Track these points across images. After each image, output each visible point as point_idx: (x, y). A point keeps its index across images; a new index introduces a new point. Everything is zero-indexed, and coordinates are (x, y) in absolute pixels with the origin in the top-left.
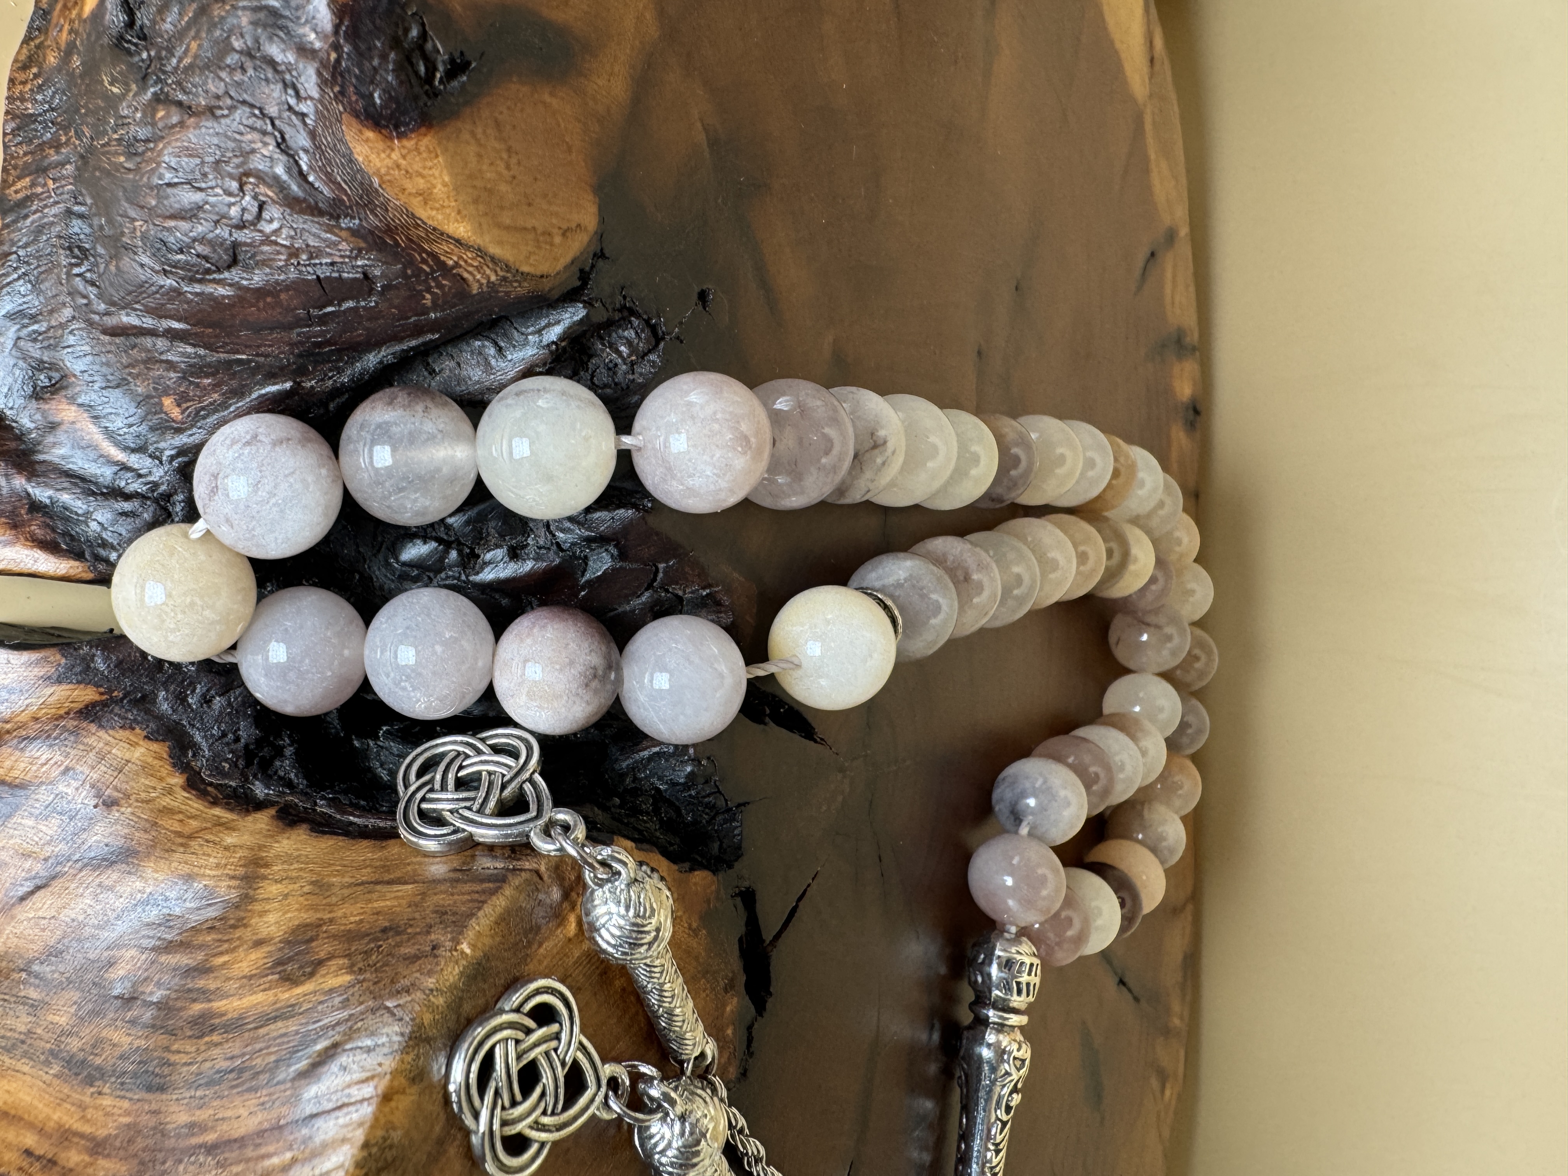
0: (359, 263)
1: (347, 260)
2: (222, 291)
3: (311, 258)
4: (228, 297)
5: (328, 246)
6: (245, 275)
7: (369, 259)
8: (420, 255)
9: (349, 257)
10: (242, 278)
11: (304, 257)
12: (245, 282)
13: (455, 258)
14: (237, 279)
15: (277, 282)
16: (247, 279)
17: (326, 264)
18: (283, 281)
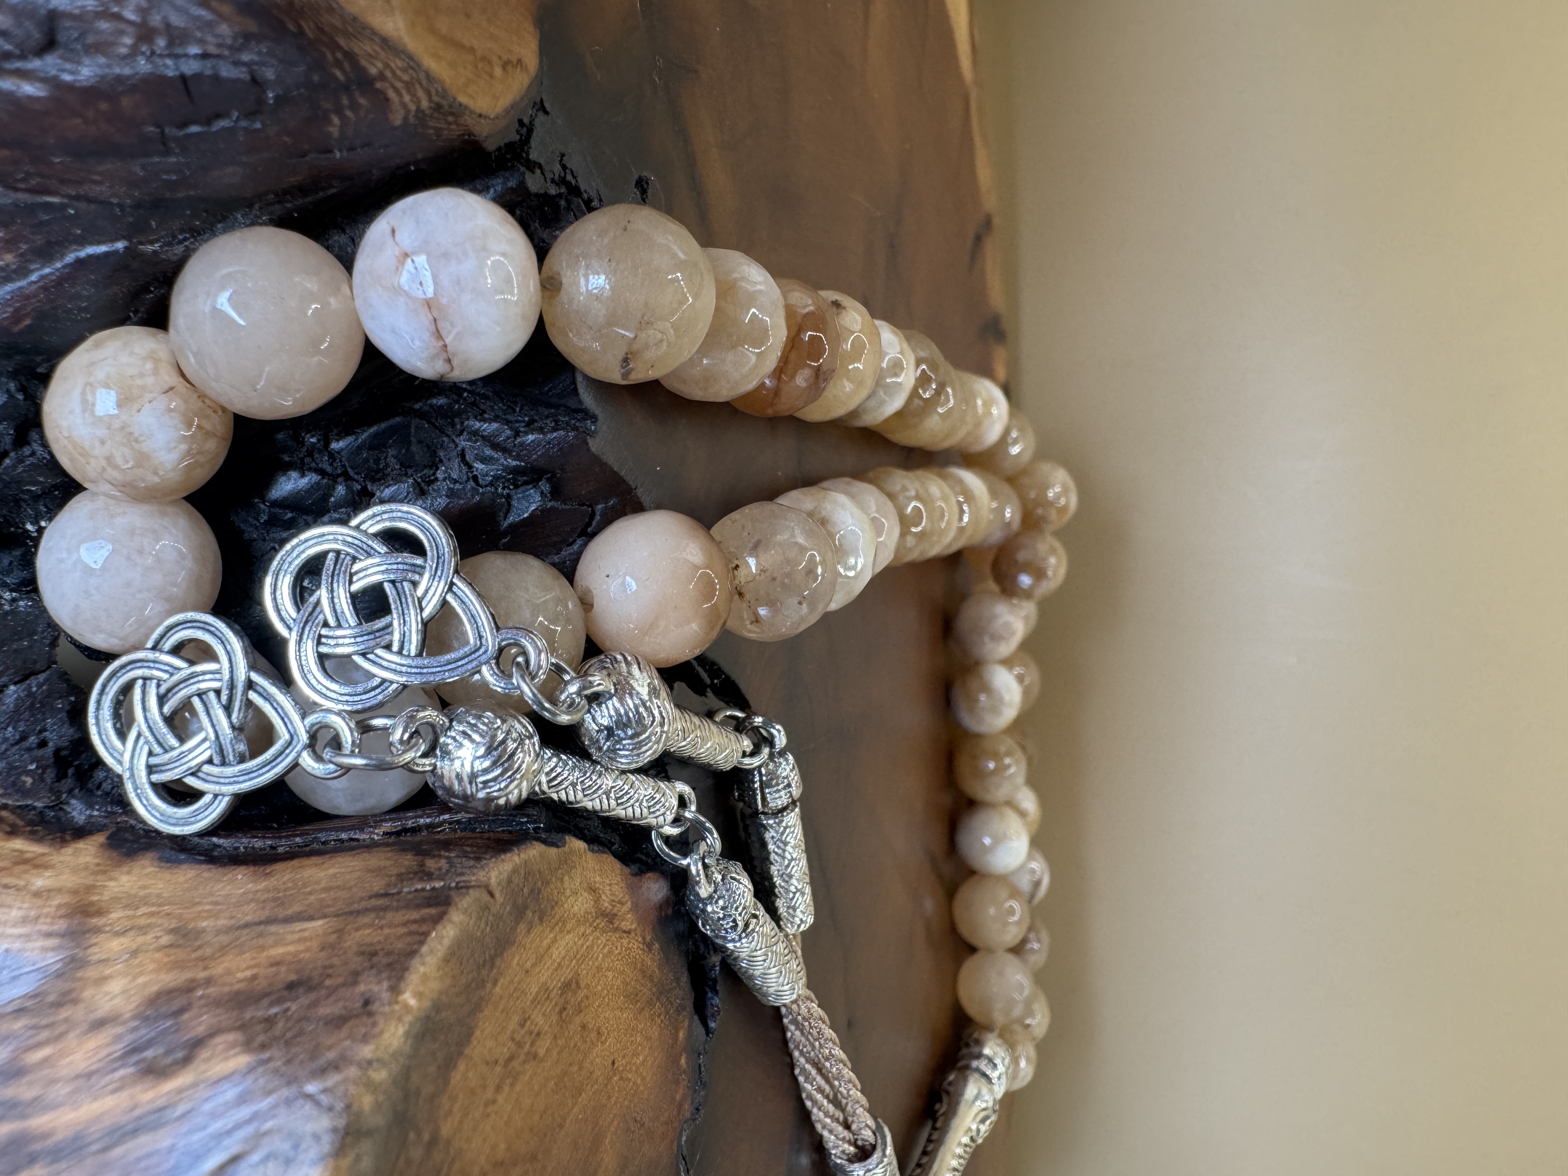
0: (246, 57)
1: (226, 53)
2: (29, 89)
3: (171, 44)
4: (38, 99)
5: (199, 28)
6: (68, 66)
7: (259, 53)
8: (333, 54)
9: (230, 48)
10: (64, 70)
11: (161, 42)
12: (67, 77)
13: (380, 65)
14: (53, 72)
15: (119, 79)
16: (71, 73)
17: (196, 56)
18: (128, 77)
